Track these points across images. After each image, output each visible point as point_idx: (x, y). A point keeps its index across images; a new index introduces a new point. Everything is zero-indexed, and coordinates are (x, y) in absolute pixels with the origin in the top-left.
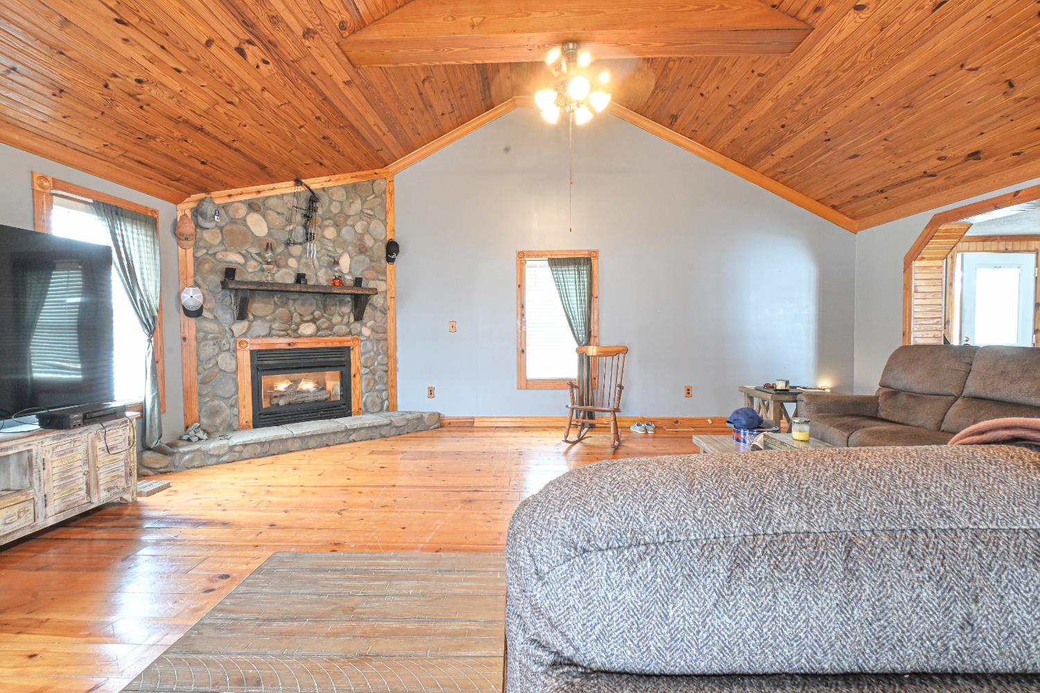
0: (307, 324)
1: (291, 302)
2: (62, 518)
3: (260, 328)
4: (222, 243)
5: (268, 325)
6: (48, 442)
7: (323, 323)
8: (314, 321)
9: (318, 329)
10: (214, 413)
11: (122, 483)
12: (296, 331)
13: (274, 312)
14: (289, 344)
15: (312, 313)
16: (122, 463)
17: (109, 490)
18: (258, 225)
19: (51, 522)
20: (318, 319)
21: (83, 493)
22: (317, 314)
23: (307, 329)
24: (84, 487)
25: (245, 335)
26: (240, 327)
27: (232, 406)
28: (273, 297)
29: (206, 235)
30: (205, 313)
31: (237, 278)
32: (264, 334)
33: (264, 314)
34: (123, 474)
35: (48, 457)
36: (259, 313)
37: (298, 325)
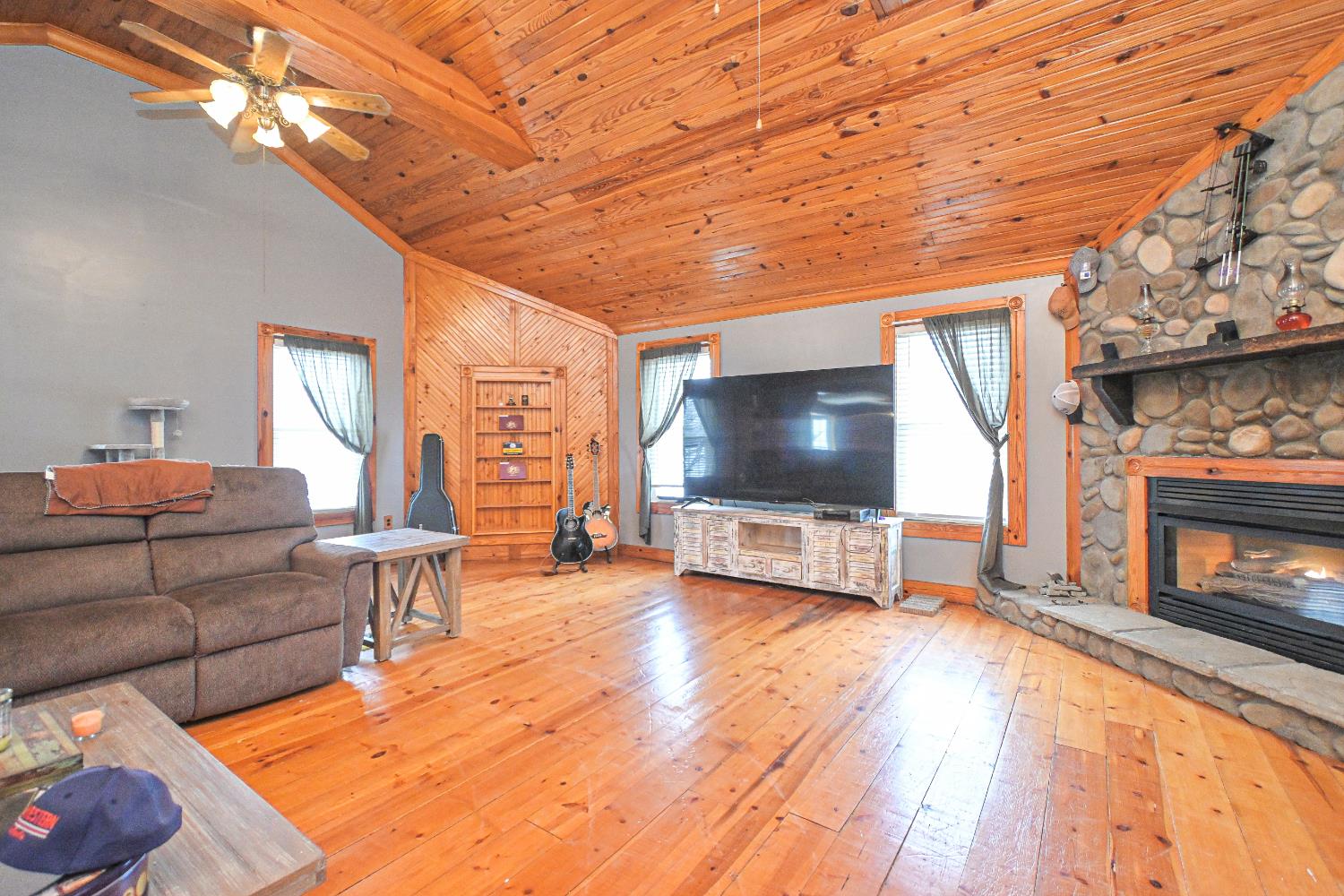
0: (1245, 429)
1: (1213, 386)
2: (819, 587)
3: (1158, 438)
4: (1107, 307)
5: (1171, 431)
6: (811, 525)
7: (1288, 426)
8: (1265, 420)
9: (1276, 440)
10: (1096, 567)
11: (872, 584)
12: (1223, 443)
13: (1181, 407)
14: (1210, 471)
15: (1261, 403)
16: (873, 566)
17: (858, 584)
18: (1156, 256)
19: (812, 586)
20: (1276, 416)
21: (836, 576)
22: (1274, 403)
23: (1248, 440)
24: (837, 570)
25: (1137, 448)
26: (1130, 436)
27: (1116, 564)
28: (1178, 378)
29: (1091, 302)
30: (1087, 417)
31: (1123, 356)
32: (1162, 449)
33: (1166, 412)
34: (873, 576)
35: (811, 537)
36: (1156, 411)
37: (1226, 430)
